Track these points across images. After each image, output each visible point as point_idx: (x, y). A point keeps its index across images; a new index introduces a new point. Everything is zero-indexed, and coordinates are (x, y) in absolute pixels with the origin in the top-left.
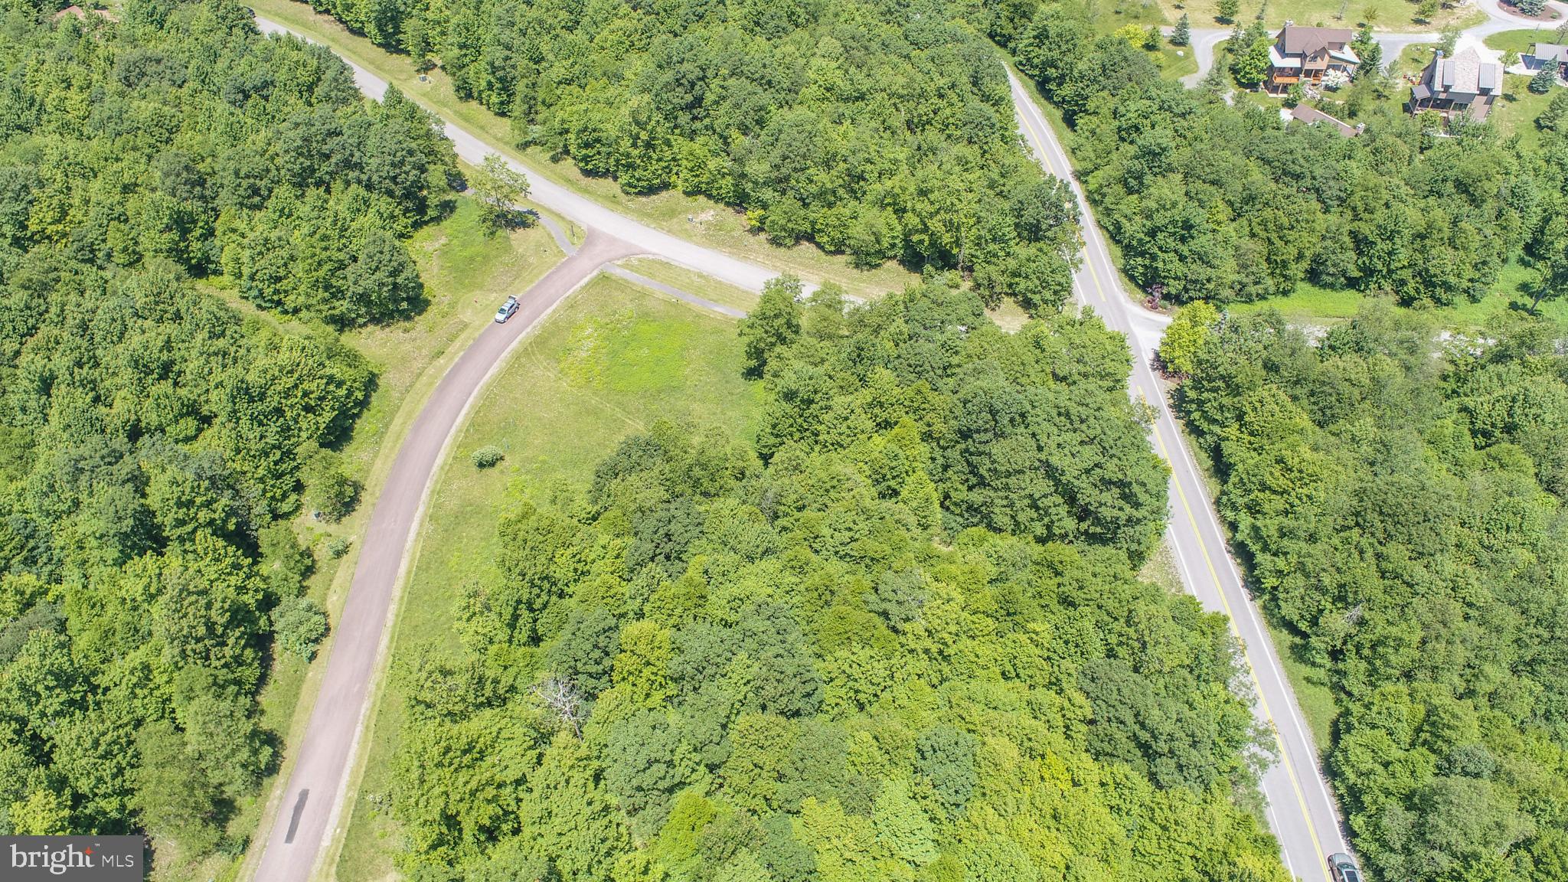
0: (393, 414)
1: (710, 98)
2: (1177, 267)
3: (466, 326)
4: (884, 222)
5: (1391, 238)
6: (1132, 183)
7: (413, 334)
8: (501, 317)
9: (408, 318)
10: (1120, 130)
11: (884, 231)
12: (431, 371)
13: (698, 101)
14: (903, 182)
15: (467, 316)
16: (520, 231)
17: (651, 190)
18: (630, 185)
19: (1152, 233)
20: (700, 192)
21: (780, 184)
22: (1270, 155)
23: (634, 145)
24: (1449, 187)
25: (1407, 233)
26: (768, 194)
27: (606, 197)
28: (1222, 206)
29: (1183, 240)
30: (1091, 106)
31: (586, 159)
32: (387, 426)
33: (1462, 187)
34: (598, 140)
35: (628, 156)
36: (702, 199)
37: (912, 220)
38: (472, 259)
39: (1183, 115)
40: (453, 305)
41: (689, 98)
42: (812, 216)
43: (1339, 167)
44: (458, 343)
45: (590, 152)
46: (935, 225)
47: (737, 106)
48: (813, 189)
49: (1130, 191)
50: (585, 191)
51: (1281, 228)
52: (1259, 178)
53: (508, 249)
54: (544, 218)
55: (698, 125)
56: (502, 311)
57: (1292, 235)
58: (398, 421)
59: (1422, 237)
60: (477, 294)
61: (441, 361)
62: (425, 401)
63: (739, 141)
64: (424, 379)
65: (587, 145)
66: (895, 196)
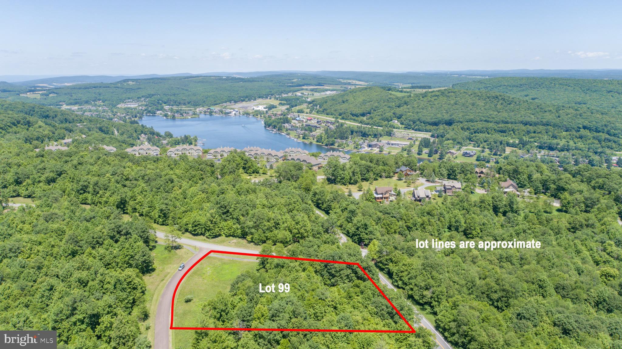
0: (153, 295)
1: (231, 210)
2: (366, 236)
3: (169, 273)
4: (287, 233)
5: (415, 226)
6: (349, 220)
7: (153, 276)
8: (181, 269)
9: (150, 273)
10: (342, 210)
11: (288, 236)
12: (161, 284)
13: (228, 211)
14: (290, 223)
15: (169, 271)
16: (178, 250)
17: (216, 236)
18: (210, 235)
19: (357, 229)
20: (231, 236)
21: (256, 227)
22: (381, 210)
23: (212, 223)
24: (425, 214)
25: (419, 224)
26: (253, 230)
27: (202, 240)
28: (373, 221)
29: (366, 229)
30: (333, 207)
31: (195, 230)
32: (152, 298)
33: (428, 213)
34: (199, 225)
35: (209, 227)
36: (231, 237)
37: (295, 231)
38: (165, 258)
39: (357, 204)
40: (163, 269)
41: (226, 210)
42: (266, 235)
43: (398, 211)
44: (168, 277)
45: (196, 228)
46: (302, 231)
47: (240, 210)
48: (266, 228)
49: (349, 222)
50: (195, 239)
51: (388, 225)
52: (379, 214)
53: (176, 254)
54: (185, 246)
55: (228, 218)
56: (181, 267)
57: (392, 226)
58: (155, 297)
59: (422, 224)
60: (170, 265)
61: (164, 281)
62: (162, 292)
63: (242, 219)
64: (160, 286)
65: (196, 226)
66: (289, 227)
